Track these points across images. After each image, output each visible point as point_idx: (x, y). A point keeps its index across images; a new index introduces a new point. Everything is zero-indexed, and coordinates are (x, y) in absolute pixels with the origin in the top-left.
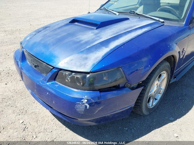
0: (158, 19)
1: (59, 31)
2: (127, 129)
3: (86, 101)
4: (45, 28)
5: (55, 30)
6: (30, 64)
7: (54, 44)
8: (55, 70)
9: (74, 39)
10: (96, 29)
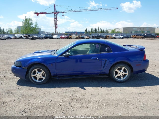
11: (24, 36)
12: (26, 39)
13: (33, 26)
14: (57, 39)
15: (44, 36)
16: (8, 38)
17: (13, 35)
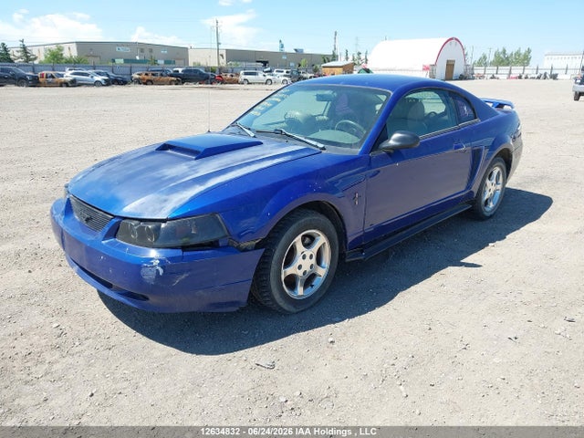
0: (314, 143)
1: (134, 163)
2: (246, 332)
3: (158, 262)
4: (112, 160)
5: (128, 162)
6: (79, 220)
7: (120, 183)
8: (115, 220)
9: (155, 174)
10: (196, 159)
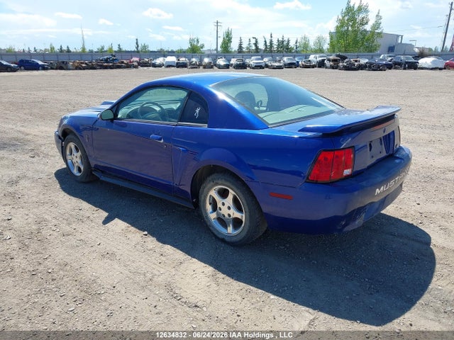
11: (329, 60)
12: (332, 67)
13: (368, 27)
14: (432, 69)
15: (390, 59)
16: (290, 65)
17: (307, 56)
